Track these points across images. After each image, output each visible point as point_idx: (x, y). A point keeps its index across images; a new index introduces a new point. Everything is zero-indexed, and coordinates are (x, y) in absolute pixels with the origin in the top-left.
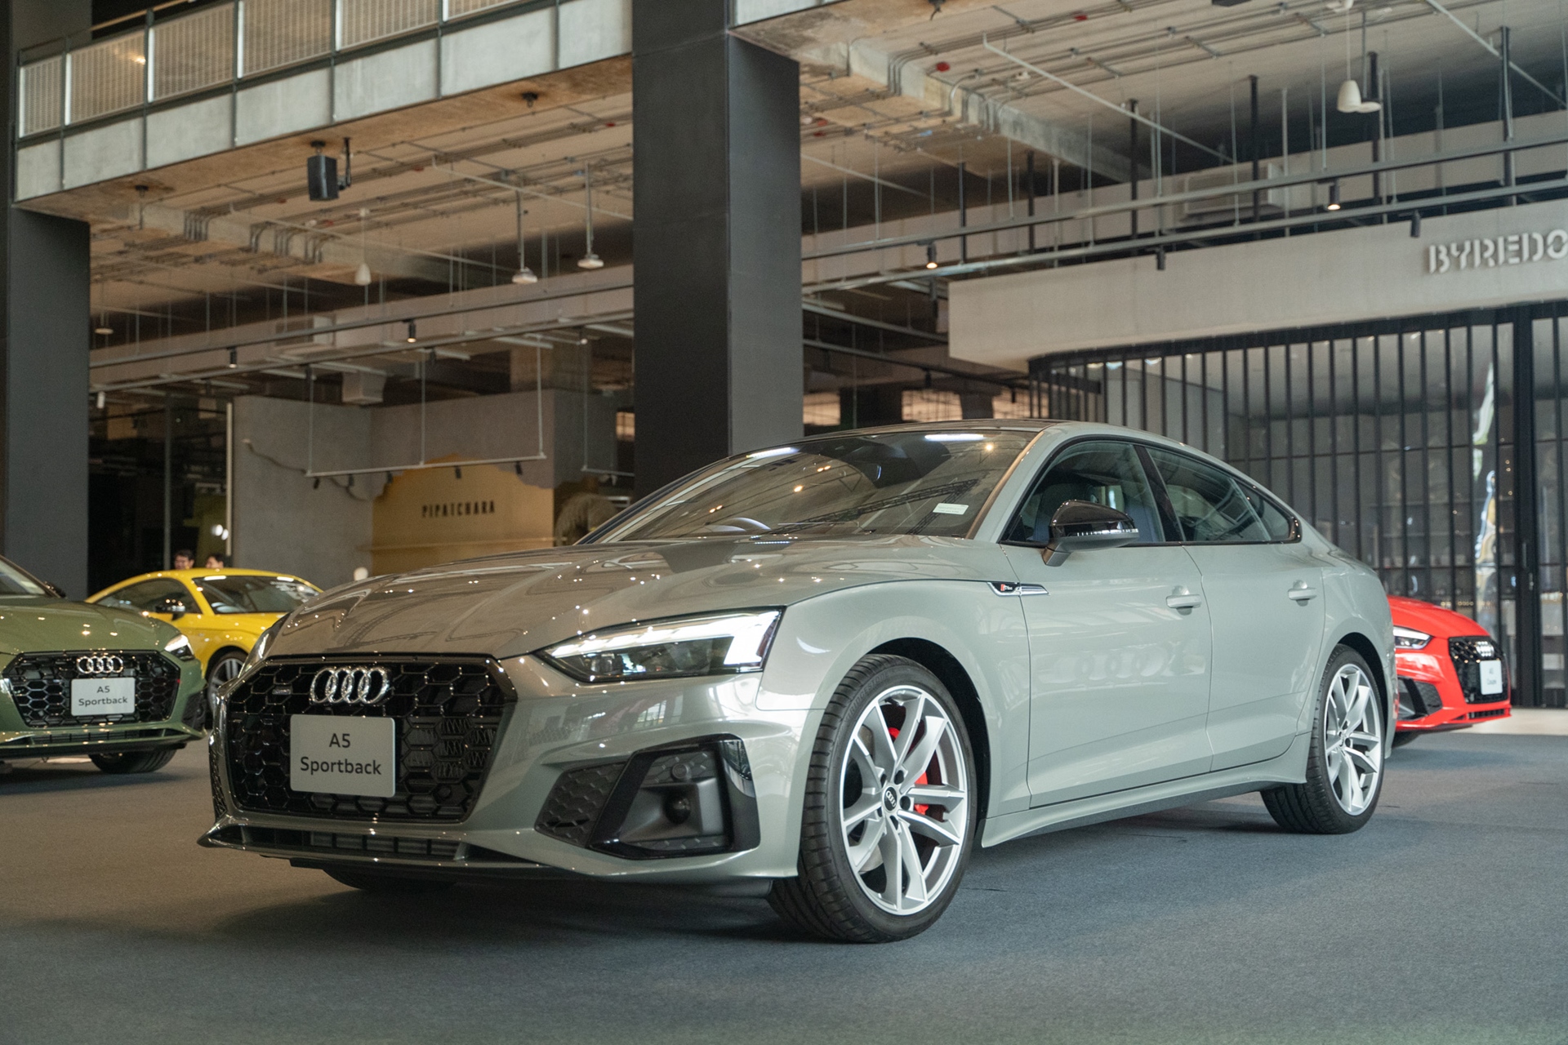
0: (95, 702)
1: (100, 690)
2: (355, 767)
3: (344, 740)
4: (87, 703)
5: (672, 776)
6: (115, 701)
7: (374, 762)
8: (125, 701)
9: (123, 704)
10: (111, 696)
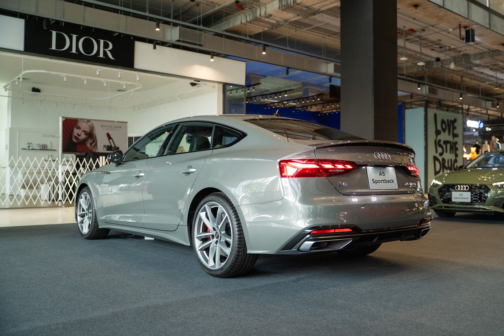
0: (458, 198)
1: (460, 195)
4: (456, 198)
6: (465, 198)
8: (468, 198)
9: (467, 199)
10: (463, 197)
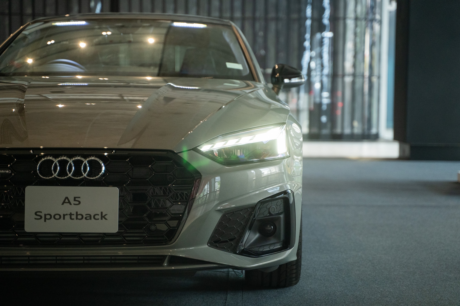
2: (85, 216)
3: (75, 200)
5: (269, 213)
7: (102, 213)
